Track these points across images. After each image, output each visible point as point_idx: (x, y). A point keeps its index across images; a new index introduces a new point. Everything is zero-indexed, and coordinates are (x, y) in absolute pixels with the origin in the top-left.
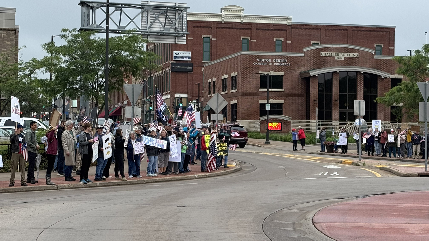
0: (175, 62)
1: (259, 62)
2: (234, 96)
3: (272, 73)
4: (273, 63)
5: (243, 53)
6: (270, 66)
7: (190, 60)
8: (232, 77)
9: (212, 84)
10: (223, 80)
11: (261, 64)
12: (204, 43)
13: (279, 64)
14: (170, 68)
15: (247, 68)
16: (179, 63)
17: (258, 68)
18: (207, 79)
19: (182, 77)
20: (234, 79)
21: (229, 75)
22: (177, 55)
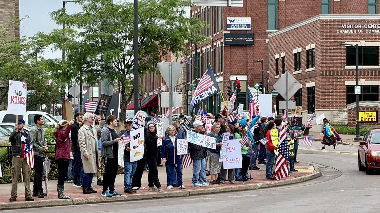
0: (229, 32)
1: (345, 29)
2: (310, 76)
3: (363, 43)
4: (365, 29)
5: (322, 17)
6: (360, 34)
7: (250, 29)
8: (308, 51)
9: (280, 60)
10: (295, 55)
11: (347, 31)
12: (269, 6)
13: (373, 31)
14: (222, 41)
15: (327, 38)
16: (234, 33)
17: (343, 37)
18: (273, 55)
19: (239, 53)
20: (310, 53)
21: (303, 48)
22: (232, 23)
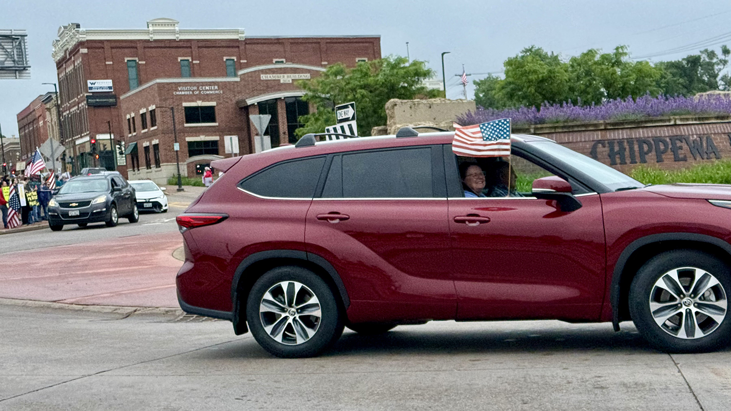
0: (91, 94)
1: (181, 91)
2: (154, 135)
3: (200, 103)
4: (200, 91)
5: (158, 81)
6: (196, 95)
7: (112, 90)
8: (151, 111)
9: (131, 120)
10: (142, 115)
11: (183, 93)
12: (130, 69)
13: (208, 92)
14: (85, 102)
15: (165, 100)
16: (96, 95)
17: (182, 98)
18: (125, 116)
19: (104, 113)
21: (147, 109)
22: (93, 85)
